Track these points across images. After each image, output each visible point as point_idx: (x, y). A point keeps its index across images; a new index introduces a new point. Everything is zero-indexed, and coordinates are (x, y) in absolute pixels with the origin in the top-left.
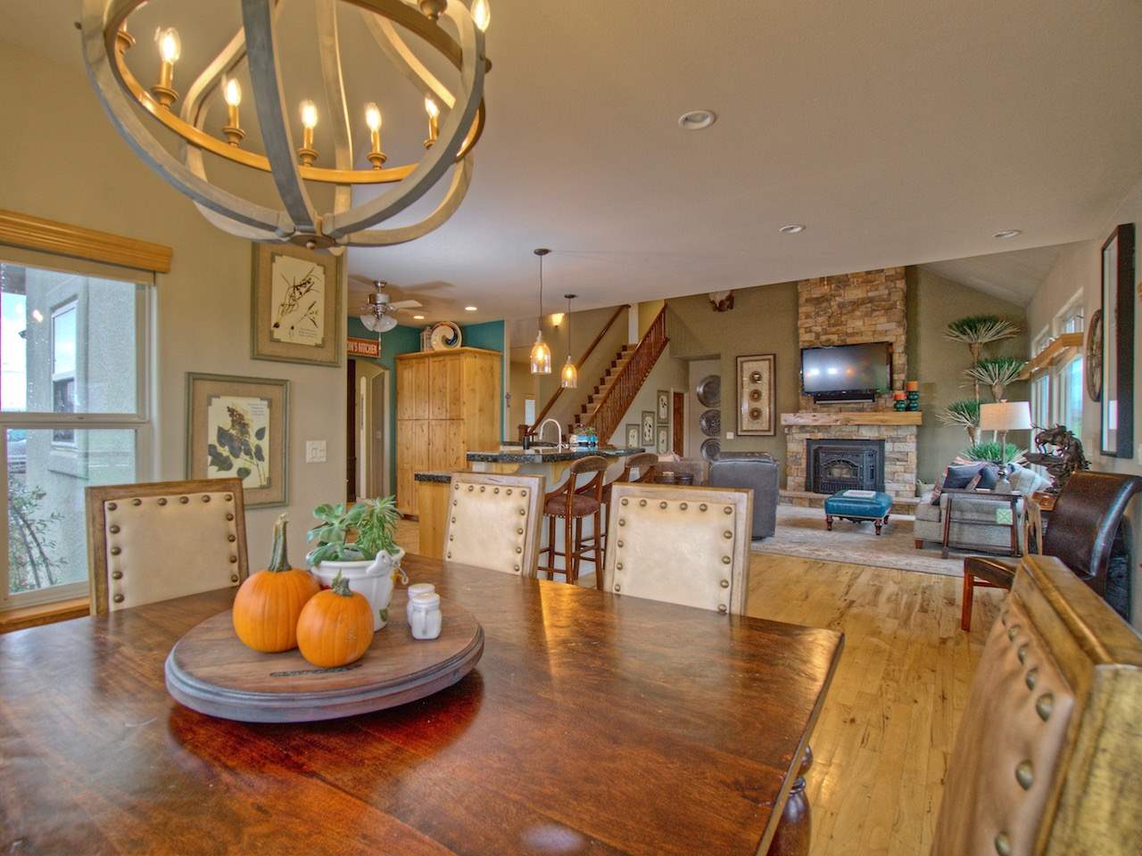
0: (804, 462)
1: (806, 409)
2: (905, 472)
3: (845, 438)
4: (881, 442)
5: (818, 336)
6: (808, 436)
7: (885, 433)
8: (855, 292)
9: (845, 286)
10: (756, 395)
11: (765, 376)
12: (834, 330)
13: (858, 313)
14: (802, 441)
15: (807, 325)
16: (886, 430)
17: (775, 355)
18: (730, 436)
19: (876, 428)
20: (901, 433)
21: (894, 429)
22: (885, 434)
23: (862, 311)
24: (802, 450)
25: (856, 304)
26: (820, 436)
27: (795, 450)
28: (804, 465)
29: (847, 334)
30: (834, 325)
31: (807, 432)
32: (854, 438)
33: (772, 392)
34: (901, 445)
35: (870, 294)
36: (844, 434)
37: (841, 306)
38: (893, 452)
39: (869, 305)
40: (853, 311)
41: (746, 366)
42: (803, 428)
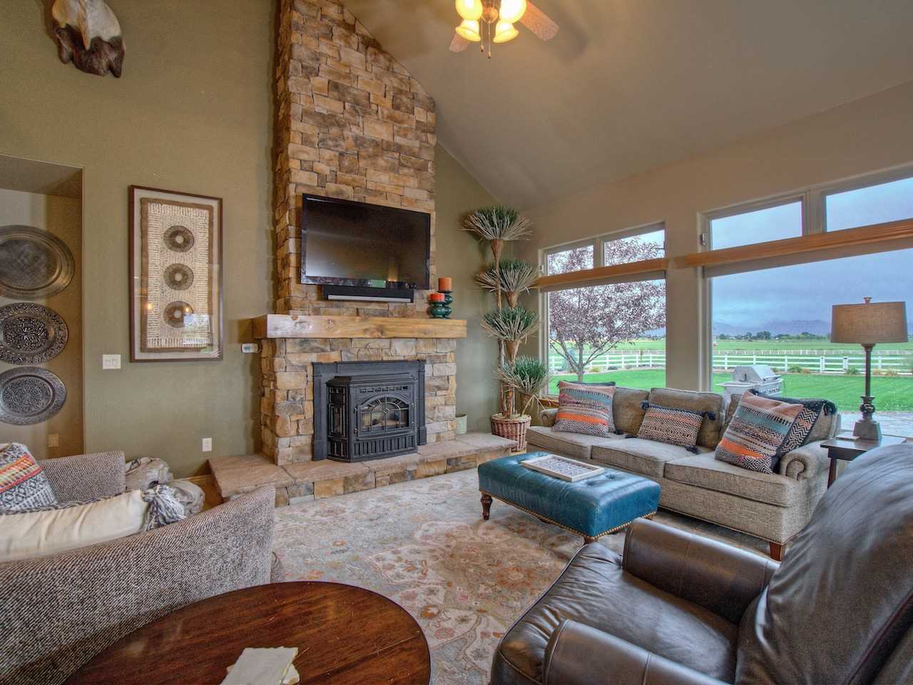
0: (309, 406)
1: (302, 307)
2: (446, 404)
3: (373, 359)
4: (420, 363)
5: (322, 179)
6: (314, 358)
7: (423, 350)
8: (378, 127)
9: (365, 113)
10: (178, 277)
11: (201, 238)
12: (348, 177)
13: (381, 162)
14: (305, 367)
15: (304, 157)
16: (425, 346)
17: (220, 201)
18: (112, 362)
19: (412, 343)
20: (441, 349)
21: (433, 344)
22: (425, 350)
23: (387, 161)
24: (303, 386)
25: (381, 147)
26: (334, 357)
27: (292, 385)
28: (310, 414)
29: (366, 189)
30: (350, 171)
31: (312, 350)
32: (385, 358)
33: (216, 267)
34: (441, 367)
35: (398, 140)
36: (371, 352)
37: (359, 142)
38: (433, 377)
39: (396, 155)
40: (375, 156)
41: (153, 209)
42: (304, 343)
